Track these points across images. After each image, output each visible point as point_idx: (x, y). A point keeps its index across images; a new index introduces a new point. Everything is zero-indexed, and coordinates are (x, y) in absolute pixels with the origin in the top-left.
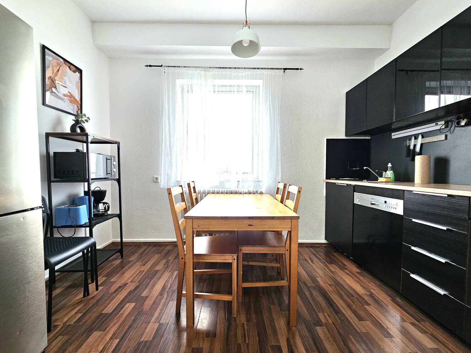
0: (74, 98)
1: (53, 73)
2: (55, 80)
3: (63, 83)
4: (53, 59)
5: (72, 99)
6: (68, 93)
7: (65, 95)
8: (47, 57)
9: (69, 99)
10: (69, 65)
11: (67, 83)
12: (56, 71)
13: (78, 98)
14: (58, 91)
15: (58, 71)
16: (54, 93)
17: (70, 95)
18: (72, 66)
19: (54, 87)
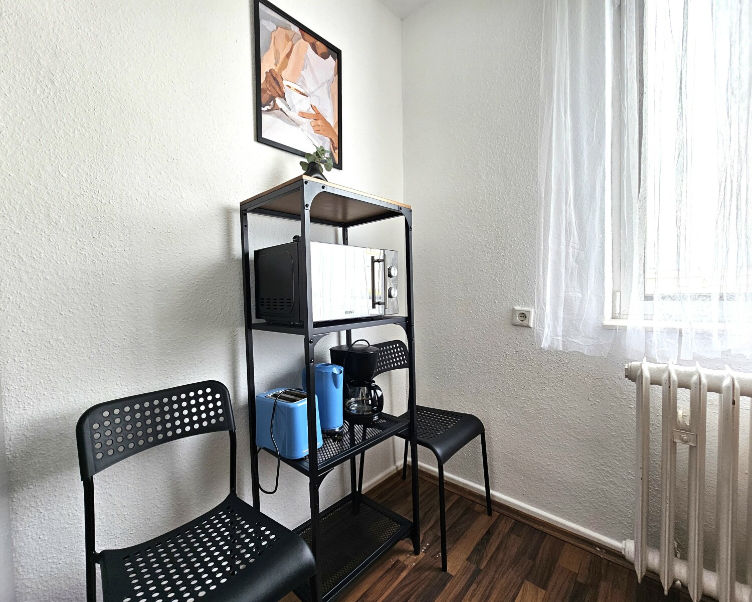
0: (324, 119)
1: (277, 62)
2: (283, 79)
3: (300, 84)
4: (277, 28)
5: (319, 122)
6: (311, 109)
7: (303, 115)
8: (262, 22)
9: (313, 124)
10: (313, 40)
11: (308, 85)
12: (282, 56)
13: (332, 121)
14: (288, 106)
15: (288, 55)
16: (279, 111)
17: (313, 112)
18: (318, 43)
19: (280, 96)
